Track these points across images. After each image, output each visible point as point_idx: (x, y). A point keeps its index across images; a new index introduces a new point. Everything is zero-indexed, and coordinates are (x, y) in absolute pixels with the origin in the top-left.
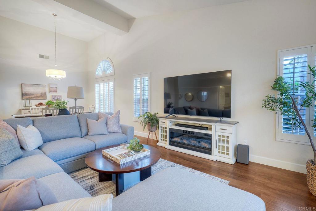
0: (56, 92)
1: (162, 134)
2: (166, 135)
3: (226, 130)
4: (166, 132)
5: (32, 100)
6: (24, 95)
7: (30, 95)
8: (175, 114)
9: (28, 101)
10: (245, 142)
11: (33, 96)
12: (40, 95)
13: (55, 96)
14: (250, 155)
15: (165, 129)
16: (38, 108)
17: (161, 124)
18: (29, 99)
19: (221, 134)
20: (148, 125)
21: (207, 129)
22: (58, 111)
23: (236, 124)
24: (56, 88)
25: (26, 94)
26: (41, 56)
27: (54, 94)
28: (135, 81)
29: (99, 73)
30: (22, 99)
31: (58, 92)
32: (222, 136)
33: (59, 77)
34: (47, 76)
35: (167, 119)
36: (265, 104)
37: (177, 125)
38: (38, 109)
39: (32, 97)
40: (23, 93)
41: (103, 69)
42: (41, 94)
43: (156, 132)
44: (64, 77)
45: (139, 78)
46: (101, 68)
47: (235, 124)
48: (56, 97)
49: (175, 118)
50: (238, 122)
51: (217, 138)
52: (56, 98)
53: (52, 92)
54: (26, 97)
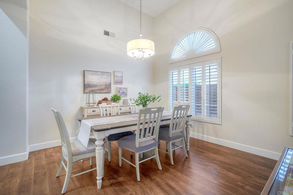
0: (121, 82)
5: (96, 94)
6: (87, 87)
7: (93, 87)
9: (91, 95)
11: (96, 88)
12: (104, 86)
13: (120, 88)
16: (109, 106)
18: (93, 92)
24: (122, 76)
25: (89, 86)
27: (119, 86)
30: (84, 92)
31: (123, 82)
39: (95, 90)
40: (86, 83)
41: (188, 48)
42: (106, 85)
46: (184, 47)
52: (121, 92)
53: (117, 83)
54: (87, 90)
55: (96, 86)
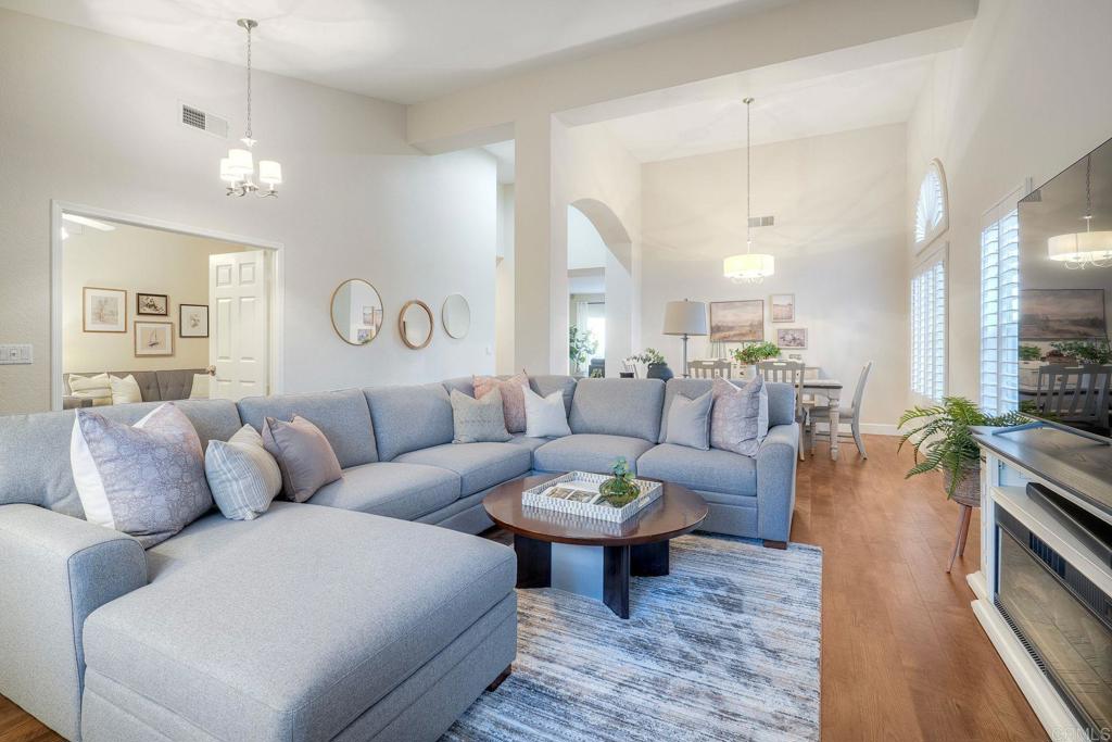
0: (789, 318)
7: (725, 331)
9: (722, 344)
11: (732, 333)
12: (749, 328)
13: (787, 331)
18: (725, 340)
24: (791, 305)
25: (719, 329)
27: (784, 326)
30: (711, 341)
31: (795, 318)
39: (728, 336)
40: (714, 324)
42: (751, 325)
48: (787, 334)
52: (788, 338)
53: (776, 319)
54: (718, 335)
55: (731, 328)
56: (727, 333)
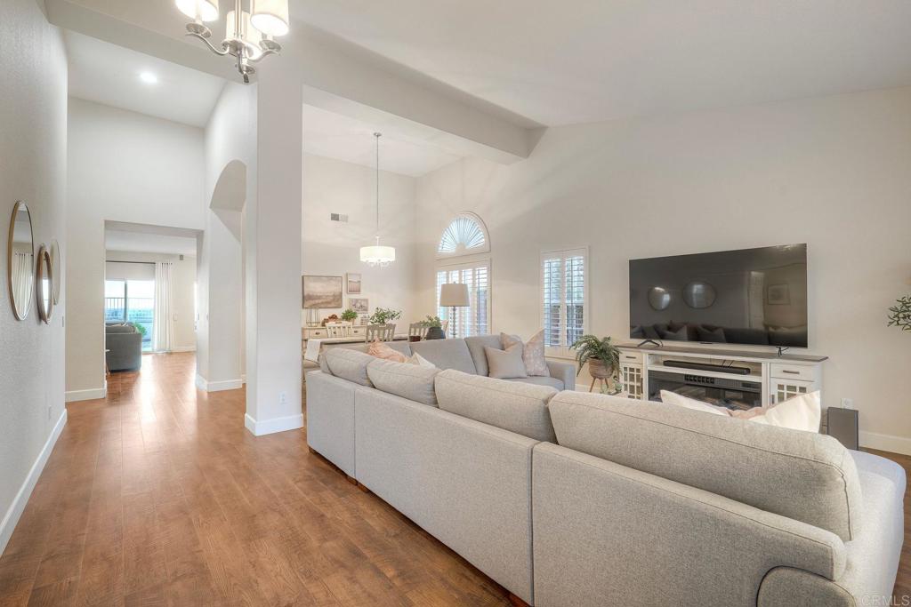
0: (358, 291)
1: (629, 383)
2: (638, 387)
3: (797, 373)
4: (640, 380)
5: (320, 310)
6: (307, 300)
7: (315, 300)
8: (656, 338)
9: (313, 310)
10: (846, 403)
11: (320, 301)
12: (332, 298)
14: (861, 432)
15: (635, 373)
17: (624, 362)
18: (316, 306)
19: (786, 383)
20: (590, 364)
21: (747, 371)
22: (427, 330)
23: (822, 360)
24: (359, 282)
25: (310, 297)
26: (335, 217)
27: (354, 296)
28: (546, 265)
29: (447, 246)
30: (303, 308)
31: (362, 290)
32: (788, 387)
33: (384, 260)
34: (362, 260)
35: (642, 350)
36: (896, 316)
37: (667, 363)
38: (339, 327)
39: (319, 303)
40: (306, 294)
41: (457, 240)
42: (334, 296)
43: (608, 380)
44: (393, 259)
45: (558, 260)
46: (453, 237)
47: (819, 361)
48: (358, 302)
49: (657, 347)
50: (827, 358)
51: (775, 391)
52: (358, 305)
53: (351, 291)
54: (308, 304)
55: (319, 298)
56: (317, 301)
